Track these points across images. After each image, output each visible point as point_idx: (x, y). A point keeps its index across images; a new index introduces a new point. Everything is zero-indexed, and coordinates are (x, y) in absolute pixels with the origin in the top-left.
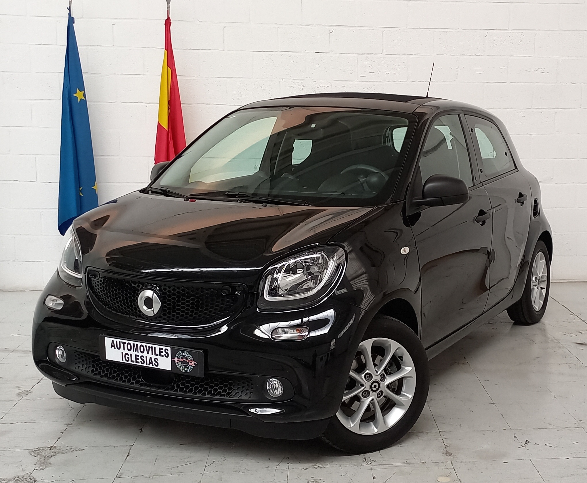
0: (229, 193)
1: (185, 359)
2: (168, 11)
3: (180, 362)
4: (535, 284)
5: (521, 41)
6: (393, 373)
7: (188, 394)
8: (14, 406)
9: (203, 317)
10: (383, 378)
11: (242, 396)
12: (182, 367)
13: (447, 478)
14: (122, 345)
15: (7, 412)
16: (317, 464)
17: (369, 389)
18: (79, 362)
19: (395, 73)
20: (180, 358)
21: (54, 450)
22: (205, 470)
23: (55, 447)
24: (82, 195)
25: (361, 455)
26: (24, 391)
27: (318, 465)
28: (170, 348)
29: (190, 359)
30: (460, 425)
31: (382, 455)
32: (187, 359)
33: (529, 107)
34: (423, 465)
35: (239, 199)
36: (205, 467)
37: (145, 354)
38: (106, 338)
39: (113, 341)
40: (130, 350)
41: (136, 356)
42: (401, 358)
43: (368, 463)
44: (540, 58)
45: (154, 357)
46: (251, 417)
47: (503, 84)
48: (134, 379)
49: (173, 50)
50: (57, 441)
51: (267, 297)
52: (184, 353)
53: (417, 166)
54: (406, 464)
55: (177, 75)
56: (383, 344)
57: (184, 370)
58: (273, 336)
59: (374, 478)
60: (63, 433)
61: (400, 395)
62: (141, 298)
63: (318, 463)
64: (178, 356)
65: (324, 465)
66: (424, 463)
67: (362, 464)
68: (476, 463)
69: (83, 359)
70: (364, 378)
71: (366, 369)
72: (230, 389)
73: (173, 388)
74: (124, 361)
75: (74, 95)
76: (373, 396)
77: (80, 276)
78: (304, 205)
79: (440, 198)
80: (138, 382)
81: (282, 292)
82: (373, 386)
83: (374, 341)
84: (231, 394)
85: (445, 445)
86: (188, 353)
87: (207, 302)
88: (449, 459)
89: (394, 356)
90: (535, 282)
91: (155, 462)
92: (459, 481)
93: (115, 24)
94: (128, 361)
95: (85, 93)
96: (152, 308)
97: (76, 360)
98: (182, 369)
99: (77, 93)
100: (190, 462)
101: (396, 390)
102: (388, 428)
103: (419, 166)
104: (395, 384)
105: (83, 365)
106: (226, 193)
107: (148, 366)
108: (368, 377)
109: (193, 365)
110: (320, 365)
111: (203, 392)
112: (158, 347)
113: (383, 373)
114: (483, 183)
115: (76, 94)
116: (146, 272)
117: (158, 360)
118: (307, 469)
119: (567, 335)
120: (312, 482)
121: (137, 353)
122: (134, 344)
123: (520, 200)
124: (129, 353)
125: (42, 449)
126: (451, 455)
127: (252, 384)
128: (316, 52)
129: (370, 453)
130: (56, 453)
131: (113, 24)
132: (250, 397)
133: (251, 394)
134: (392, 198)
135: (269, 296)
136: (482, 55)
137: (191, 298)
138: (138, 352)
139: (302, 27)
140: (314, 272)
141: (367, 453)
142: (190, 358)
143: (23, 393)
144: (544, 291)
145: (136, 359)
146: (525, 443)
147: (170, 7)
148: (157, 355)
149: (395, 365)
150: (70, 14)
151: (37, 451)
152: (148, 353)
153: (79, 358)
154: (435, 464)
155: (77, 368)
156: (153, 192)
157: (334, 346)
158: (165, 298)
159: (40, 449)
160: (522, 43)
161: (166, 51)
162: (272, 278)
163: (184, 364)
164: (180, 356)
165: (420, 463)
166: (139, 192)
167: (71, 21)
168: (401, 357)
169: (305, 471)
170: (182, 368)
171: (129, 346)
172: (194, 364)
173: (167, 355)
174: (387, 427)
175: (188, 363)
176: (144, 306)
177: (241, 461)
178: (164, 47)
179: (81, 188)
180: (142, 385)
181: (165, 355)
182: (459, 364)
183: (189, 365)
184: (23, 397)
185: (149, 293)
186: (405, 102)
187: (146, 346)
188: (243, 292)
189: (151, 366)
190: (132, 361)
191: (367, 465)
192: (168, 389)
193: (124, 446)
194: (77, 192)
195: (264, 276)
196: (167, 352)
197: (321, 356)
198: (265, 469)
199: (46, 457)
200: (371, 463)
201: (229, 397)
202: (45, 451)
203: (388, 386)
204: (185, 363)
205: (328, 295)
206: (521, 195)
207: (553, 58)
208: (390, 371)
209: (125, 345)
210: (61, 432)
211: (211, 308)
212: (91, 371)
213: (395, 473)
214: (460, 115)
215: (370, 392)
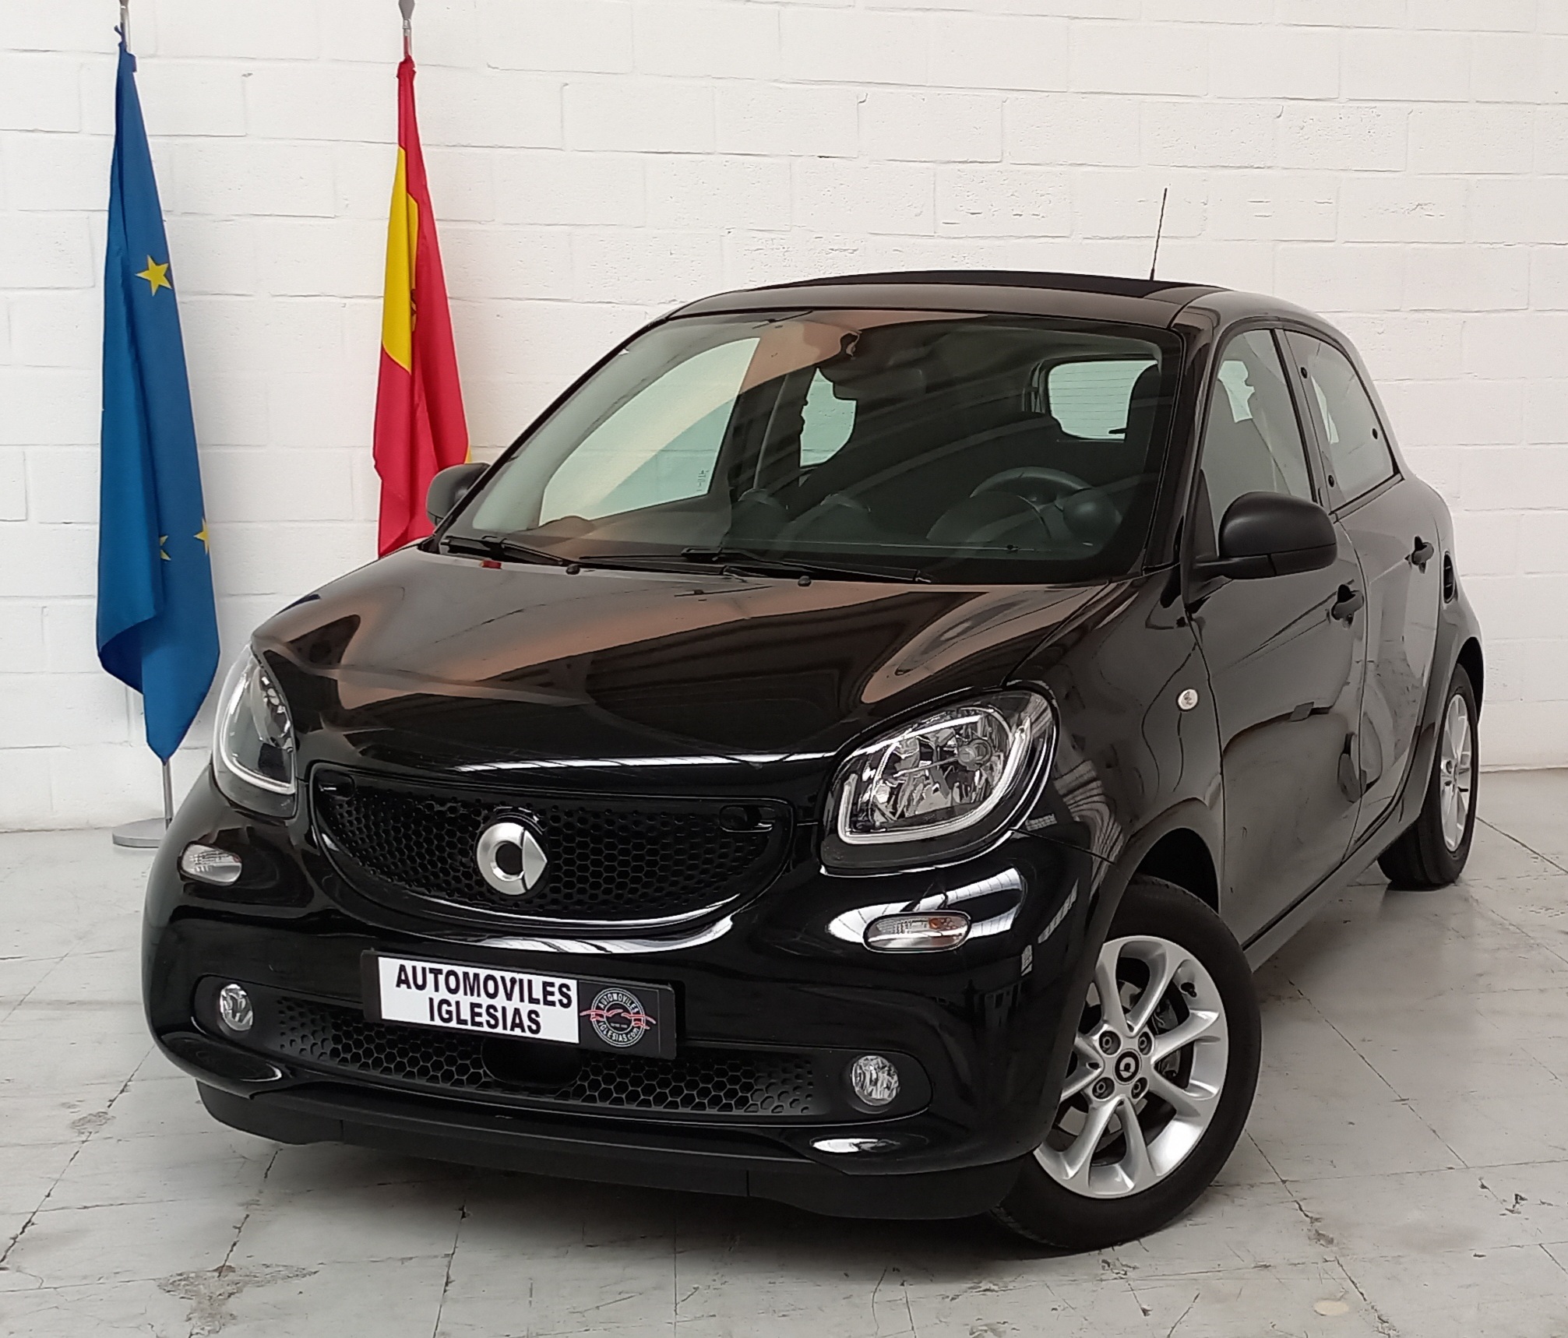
0: (692, 551)
1: (621, 1011)
2: (406, 39)
3: (605, 1019)
4: (1448, 779)
5: (1372, 131)
6: (1168, 1030)
7: (626, 1106)
8: (72, 1159)
9: (669, 894)
10: (1145, 1043)
11: (782, 1106)
12: (609, 1034)
13: (1339, 1303)
14: (430, 977)
15: (57, 1176)
16: (981, 1282)
17: (1113, 1076)
18: (293, 1029)
19: (1037, 215)
20: (605, 1007)
21: (231, 1276)
22: (676, 1314)
23: (231, 1269)
24: (166, 557)
25: (1092, 1253)
26: (90, 1114)
27: (984, 1285)
28: (575, 982)
29: (636, 1010)
30: (1332, 1162)
31: (1148, 1251)
32: (626, 1010)
33: (1395, 308)
34: (1265, 1272)
35: (725, 567)
36: (676, 1304)
37: (500, 1001)
38: (381, 959)
39: (402, 968)
40: (454, 991)
41: (473, 1006)
42: (1191, 990)
43: (1117, 1273)
44: (1420, 176)
45: (525, 1007)
46: (809, 1161)
47: (1326, 244)
48: (462, 1070)
49: (423, 148)
50: (231, 1251)
51: (846, 836)
52: (618, 994)
53: (1198, 471)
54: (1219, 1271)
55: (435, 217)
56: (1145, 954)
57: (619, 1040)
58: (870, 940)
59: (1145, 1312)
60: (242, 1229)
61: (1186, 1086)
62: (486, 847)
63: (984, 1278)
64: (600, 1002)
65: (1001, 1284)
66: (1266, 1267)
67: (1104, 1277)
68: (1402, 1260)
69: (304, 1020)
70: (1097, 1045)
71: (1101, 1022)
72: (747, 1087)
73: (579, 1092)
74: (438, 1022)
75: (139, 275)
76: (1121, 1094)
77: (289, 788)
78: (914, 582)
79: (1266, 556)
80: (474, 1079)
81: (884, 820)
82: (1122, 1067)
83: (1125, 945)
84: (751, 1102)
85: (1307, 1216)
86: (628, 993)
87: (678, 852)
88: (1330, 1252)
89: (1172, 985)
90: (1448, 774)
91: (531, 1296)
92: (1373, 1311)
93: (250, 74)
94: (449, 1020)
95: (169, 269)
96: (518, 873)
97: (282, 1023)
98: (611, 1038)
99: (148, 269)
100: (627, 1293)
101: (1174, 1075)
102: (1160, 1177)
103: (1201, 471)
104: (1175, 1059)
105: (303, 1037)
106: (685, 551)
107: (508, 1032)
108: (1107, 1042)
109: (644, 1027)
110: (996, 1016)
111: (670, 1099)
112: (538, 981)
113: (1146, 1029)
114: (1338, 512)
115: (147, 272)
116: (470, 772)
117: (537, 1015)
118: (958, 1296)
119: (1539, 913)
120: (981, 1330)
121: (475, 999)
122: (466, 975)
123: (1420, 558)
124: (452, 998)
125: (197, 1276)
126: (1331, 1241)
127: (810, 1073)
128: (821, 157)
129: (1116, 1248)
130: (238, 1285)
131: (244, 75)
132: (806, 1108)
133: (809, 1099)
134: (1145, 557)
135: (851, 832)
136: (1269, 167)
137: (634, 843)
138: (479, 995)
139: (781, 85)
140: (966, 763)
141: (1108, 1247)
142: (633, 1009)
143: (89, 1121)
144: (1465, 796)
145: (474, 1014)
146: (1514, 1201)
147: (410, 28)
148: (537, 1002)
149: (1174, 1008)
150: (122, 46)
151: (183, 1283)
152: (509, 997)
153: (292, 1018)
154: (1295, 1268)
155: (287, 1045)
156: (454, 550)
157: (1030, 966)
158: (557, 844)
159: (188, 1277)
160: (1374, 135)
161: (403, 151)
162: (857, 781)
163: (618, 1025)
164: (606, 1003)
165: (1255, 1267)
166: (420, 548)
167: (127, 64)
168: (1189, 987)
169: (953, 1301)
170: (611, 1036)
171: (452, 979)
172: (648, 1023)
173: (565, 1001)
174: (1158, 1175)
175: (628, 1022)
176: (495, 868)
177: (770, 1283)
178: (396, 140)
179: (164, 539)
180: (486, 1086)
181: (560, 1001)
182: (1279, 998)
183: (633, 1028)
184: (91, 1133)
185: (508, 832)
186: (1142, 297)
187: (503, 979)
188: (781, 821)
189: (518, 1032)
190: (460, 1021)
191: (1116, 1279)
192: (565, 1096)
193: (429, 1257)
194: (154, 549)
195: (836, 779)
196: (567, 994)
197: (1000, 992)
198: (844, 1302)
199: (214, 1296)
200: (1125, 1274)
201: (745, 1111)
202: (204, 1282)
203: (1159, 1066)
204: (620, 1022)
205: (1015, 826)
206: (1419, 544)
207: (1456, 176)
208: (1162, 1024)
209: (440, 976)
210: (236, 1228)
211: (691, 867)
212: (328, 1052)
213: (1197, 1296)
214: (1276, 330)
215: (1115, 1082)
